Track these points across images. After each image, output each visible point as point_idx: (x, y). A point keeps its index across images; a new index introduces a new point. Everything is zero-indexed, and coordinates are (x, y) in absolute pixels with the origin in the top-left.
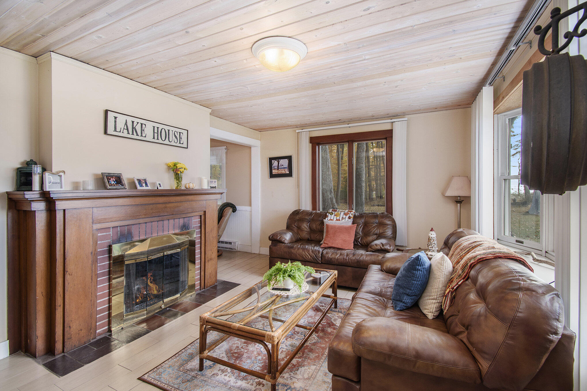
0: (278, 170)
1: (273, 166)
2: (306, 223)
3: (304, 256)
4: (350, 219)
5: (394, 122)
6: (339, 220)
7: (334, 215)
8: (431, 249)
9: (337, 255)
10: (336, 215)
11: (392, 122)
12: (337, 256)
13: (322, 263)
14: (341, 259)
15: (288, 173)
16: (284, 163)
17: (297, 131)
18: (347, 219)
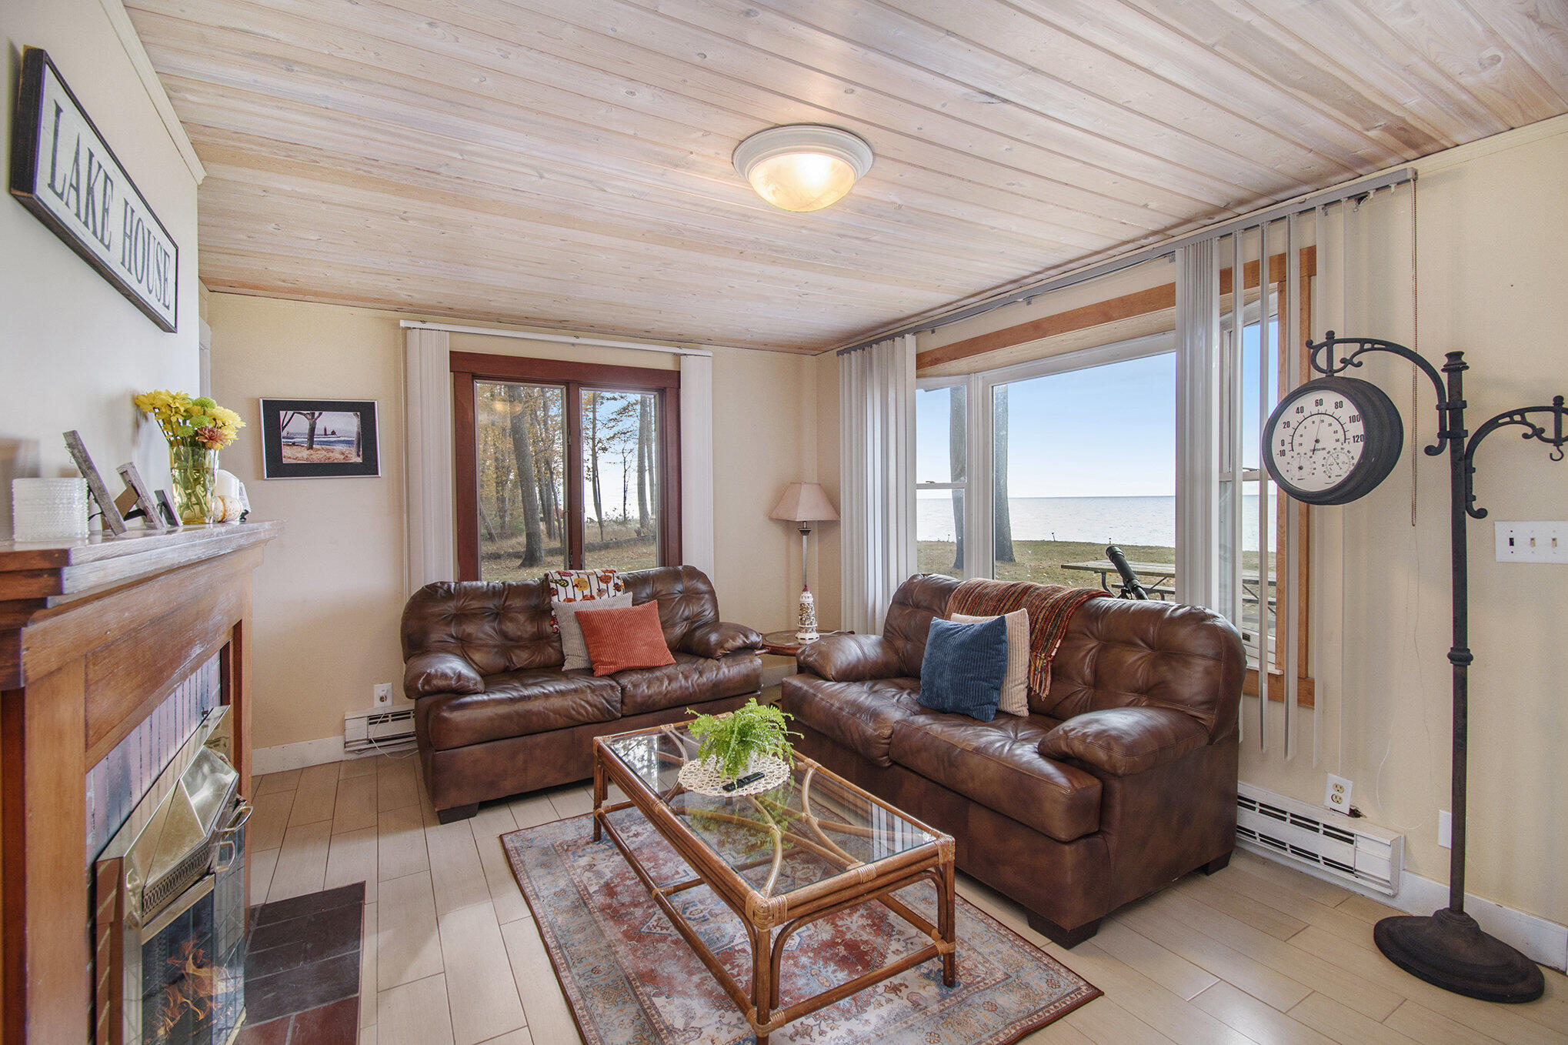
0: (310, 447)
1: (284, 434)
2: (488, 622)
3: (573, 712)
4: (619, 591)
5: (685, 355)
6: (592, 597)
7: (573, 587)
8: (810, 626)
9: (662, 684)
10: (576, 586)
11: (680, 355)
12: (664, 688)
13: (623, 716)
14: (676, 691)
15: (359, 460)
16: (347, 424)
17: (403, 324)
18: (612, 592)
